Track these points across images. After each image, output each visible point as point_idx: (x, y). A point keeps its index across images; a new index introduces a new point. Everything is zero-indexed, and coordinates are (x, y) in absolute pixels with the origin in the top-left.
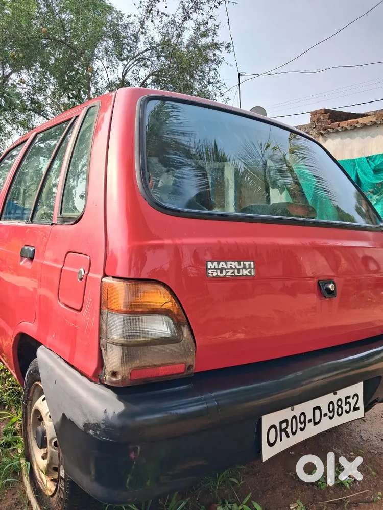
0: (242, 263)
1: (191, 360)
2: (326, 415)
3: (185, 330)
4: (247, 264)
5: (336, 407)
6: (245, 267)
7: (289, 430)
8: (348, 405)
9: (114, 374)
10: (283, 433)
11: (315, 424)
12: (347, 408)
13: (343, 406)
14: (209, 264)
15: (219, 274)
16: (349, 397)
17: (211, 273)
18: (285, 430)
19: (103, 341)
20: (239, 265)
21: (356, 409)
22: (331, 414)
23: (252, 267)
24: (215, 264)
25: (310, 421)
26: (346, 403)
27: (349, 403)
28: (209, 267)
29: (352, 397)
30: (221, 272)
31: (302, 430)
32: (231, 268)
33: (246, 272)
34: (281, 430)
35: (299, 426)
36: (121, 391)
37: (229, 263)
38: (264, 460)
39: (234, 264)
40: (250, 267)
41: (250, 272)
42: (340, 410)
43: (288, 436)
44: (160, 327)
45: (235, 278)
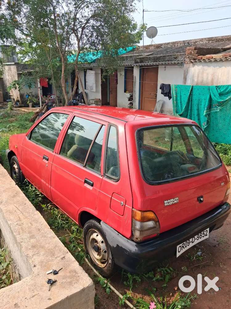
1: (159, 232)
2: (196, 239)
3: (157, 224)
4: (176, 198)
6: (176, 200)
7: (185, 246)
8: (204, 235)
9: (137, 238)
10: (183, 248)
11: (193, 242)
12: (203, 235)
13: (202, 235)
14: (165, 202)
15: (168, 204)
17: (165, 204)
18: (183, 247)
19: (133, 228)
20: (174, 200)
21: (206, 235)
22: (198, 239)
24: (167, 201)
25: (191, 242)
26: (203, 234)
27: (204, 234)
30: (169, 204)
31: (188, 245)
32: (172, 201)
33: (176, 202)
35: (188, 244)
38: (177, 257)
39: (172, 200)
40: (177, 200)
41: (177, 201)
42: (201, 237)
43: (184, 248)
45: (173, 204)
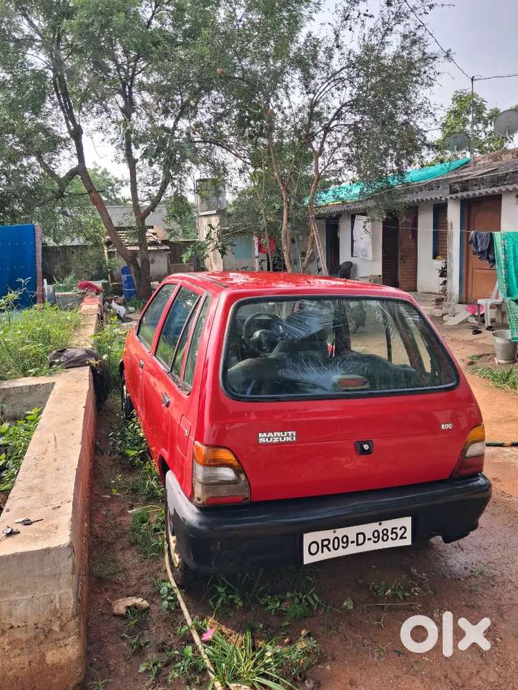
0: (286, 433)
1: (247, 495)
2: (370, 539)
3: (243, 477)
4: (290, 433)
5: (381, 535)
6: (288, 435)
7: (331, 546)
8: (394, 534)
9: (199, 499)
10: (325, 548)
11: (358, 545)
12: (394, 536)
13: (389, 534)
14: (260, 435)
15: (267, 441)
16: (396, 528)
17: (262, 440)
19: (194, 479)
20: (284, 434)
21: (401, 538)
22: (376, 540)
23: (294, 434)
24: (265, 434)
25: (352, 542)
26: (392, 533)
27: (396, 533)
28: (260, 436)
29: (399, 528)
30: (269, 440)
31: (344, 548)
32: (277, 436)
33: (289, 439)
34: (323, 546)
35: (341, 544)
36: (204, 509)
37: (275, 433)
39: (280, 434)
40: (292, 435)
41: (292, 439)
42: (385, 538)
43: (329, 550)
44: (228, 474)
45: (279, 443)
